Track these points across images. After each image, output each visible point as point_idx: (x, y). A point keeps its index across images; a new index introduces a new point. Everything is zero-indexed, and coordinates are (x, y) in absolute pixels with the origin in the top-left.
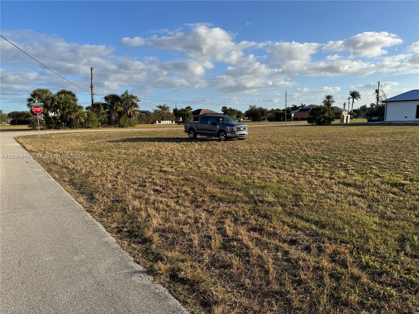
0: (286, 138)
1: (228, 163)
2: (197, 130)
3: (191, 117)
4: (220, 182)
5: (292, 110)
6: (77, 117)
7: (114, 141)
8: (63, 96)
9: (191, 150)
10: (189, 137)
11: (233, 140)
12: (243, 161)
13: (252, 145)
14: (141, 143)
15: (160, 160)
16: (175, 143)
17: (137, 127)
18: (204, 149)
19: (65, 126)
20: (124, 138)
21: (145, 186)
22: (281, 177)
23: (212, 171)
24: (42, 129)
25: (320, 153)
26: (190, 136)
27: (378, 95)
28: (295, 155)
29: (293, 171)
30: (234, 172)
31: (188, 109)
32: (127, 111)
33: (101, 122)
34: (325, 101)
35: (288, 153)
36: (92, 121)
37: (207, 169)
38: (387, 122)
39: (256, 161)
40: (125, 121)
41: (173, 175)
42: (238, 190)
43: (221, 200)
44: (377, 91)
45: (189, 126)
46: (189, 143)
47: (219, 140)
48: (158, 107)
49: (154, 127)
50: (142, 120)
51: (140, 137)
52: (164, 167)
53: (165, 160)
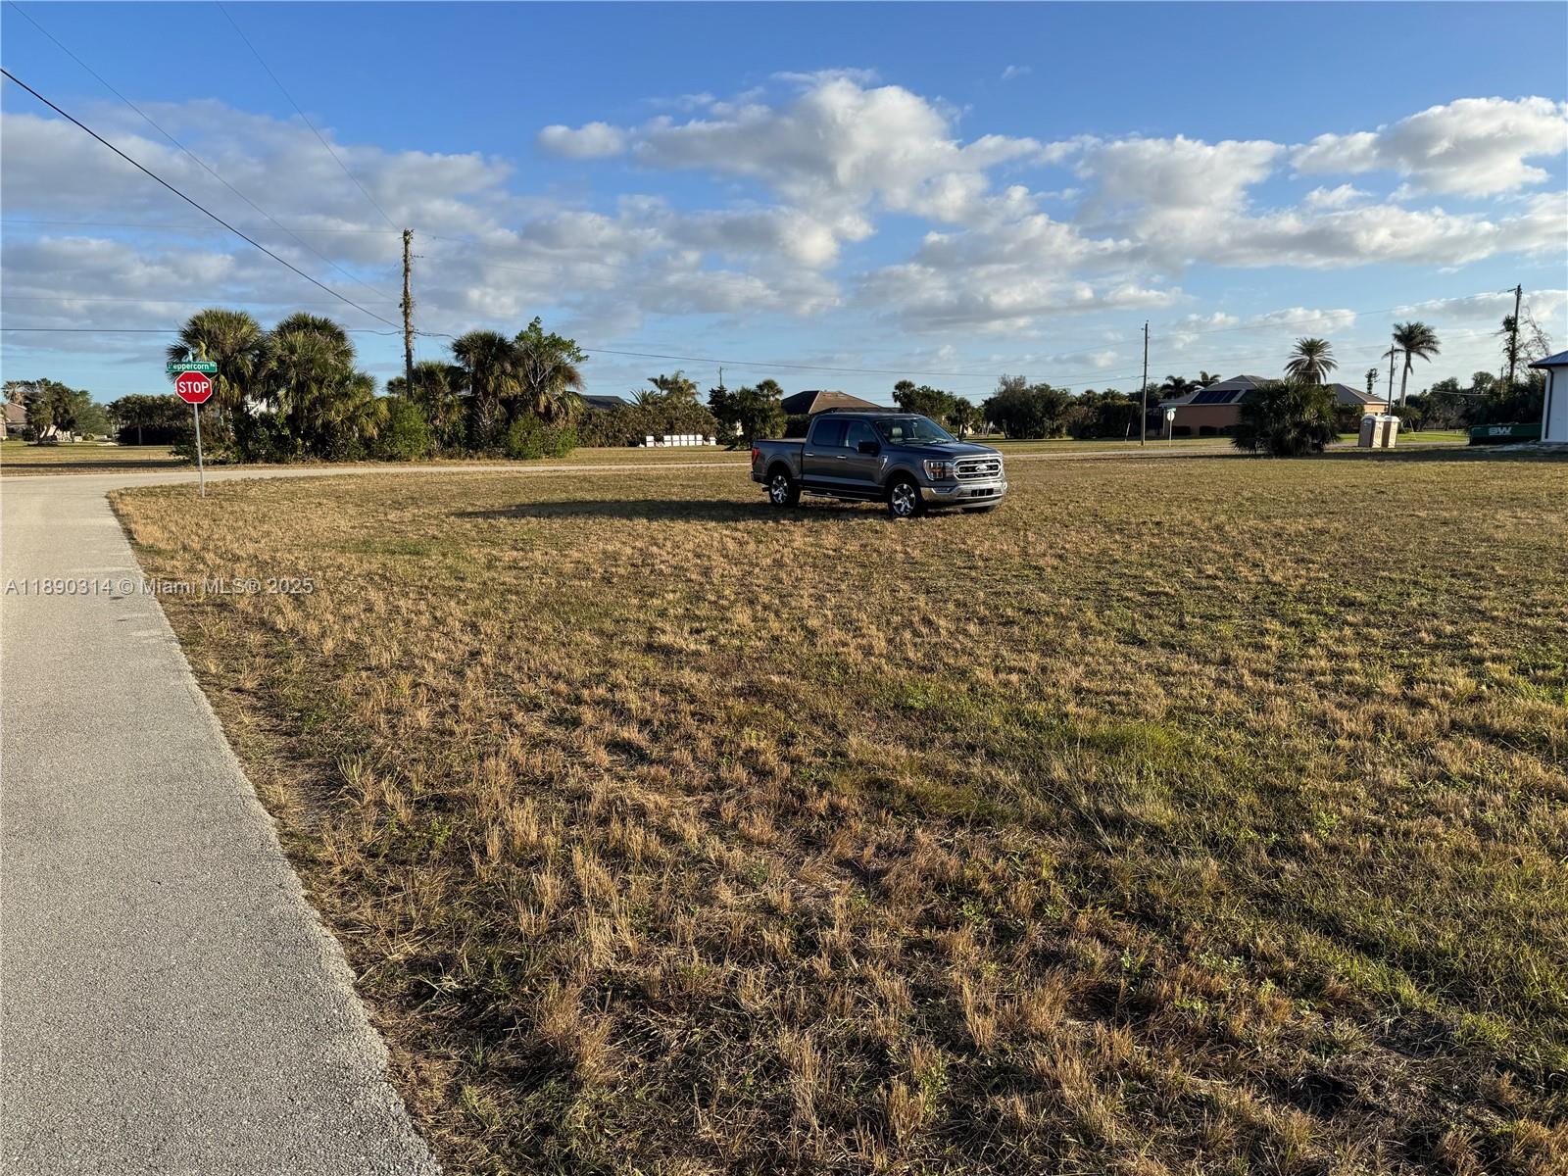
0: (1163, 509)
1: (933, 617)
2: (802, 472)
3: (779, 420)
4: (906, 711)
5: (1168, 396)
6: (352, 419)
7: (476, 514)
8: (299, 338)
9: (778, 556)
10: (769, 501)
11: (946, 514)
12: (997, 607)
13: (1026, 536)
14: (580, 522)
15: (652, 595)
16: (714, 524)
17: (573, 457)
18: (831, 552)
19: (307, 453)
20: (518, 501)
21: (576, 722)
22: (1184, 691)
23: (868, 651)
24: (222, 463)
25: (1326, 576)
26: (771, 495)
27: (1513, 339)
28: (1218, 583)
29: (1226, 661)
30: (964, 661)
31: (766, 391)
32: (535, 396)
33: (442, 437)
34: (1296, 364)
35: (1189, 573)
36: (406, 433)
37: (845, 644)
38: (1554, 448)
39: (1056, 610)
40: (529, 433)
41: (701, 669)
42: (992, 756)
43: (917, 807)
44: (1511, 325)
45: (769, 454)
46: (771, 523)
47: (890, 514)
48: (655, 381)
49: (638, 459)
50: (594, 433)
51: (579, 495)
52: (664, 632)
53: (671, 596)
